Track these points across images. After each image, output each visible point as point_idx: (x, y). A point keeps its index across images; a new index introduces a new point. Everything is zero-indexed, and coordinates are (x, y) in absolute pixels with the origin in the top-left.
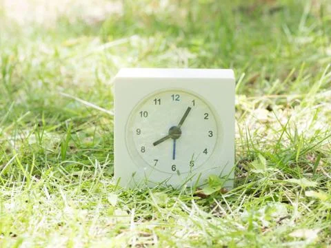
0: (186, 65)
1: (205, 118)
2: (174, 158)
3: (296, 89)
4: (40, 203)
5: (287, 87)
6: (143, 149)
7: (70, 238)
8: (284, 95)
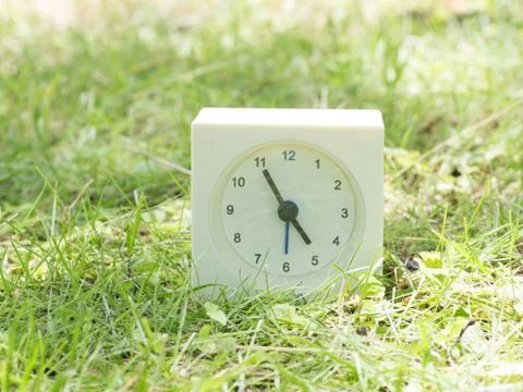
0: (324, 102)
1: (336, 188)
2: (286, 252)
3: (498, 141)
4: (94, 322)
5: (484, 137)
6: (237, 238)
7: (142, 378)
8: (481, 150)
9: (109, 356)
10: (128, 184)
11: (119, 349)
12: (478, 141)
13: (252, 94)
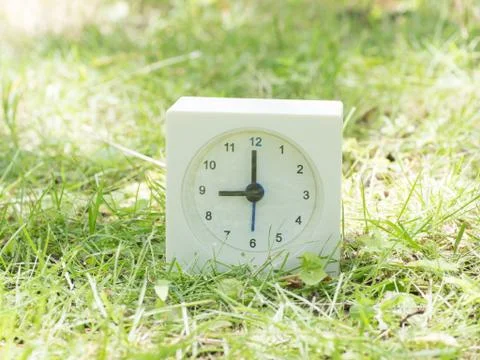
0: (269, 94)
1: (299, 172)
2: (253, 229)
3: (428, 129)
4: (58, 294)
5: (416, 126)
6: (209, 216)
7: (102, 346)
8: (412, 138)
9: (72, 325)
10: (91, 169)
11: (81, 319)
12: (411, 129)
13: (204, 87)
